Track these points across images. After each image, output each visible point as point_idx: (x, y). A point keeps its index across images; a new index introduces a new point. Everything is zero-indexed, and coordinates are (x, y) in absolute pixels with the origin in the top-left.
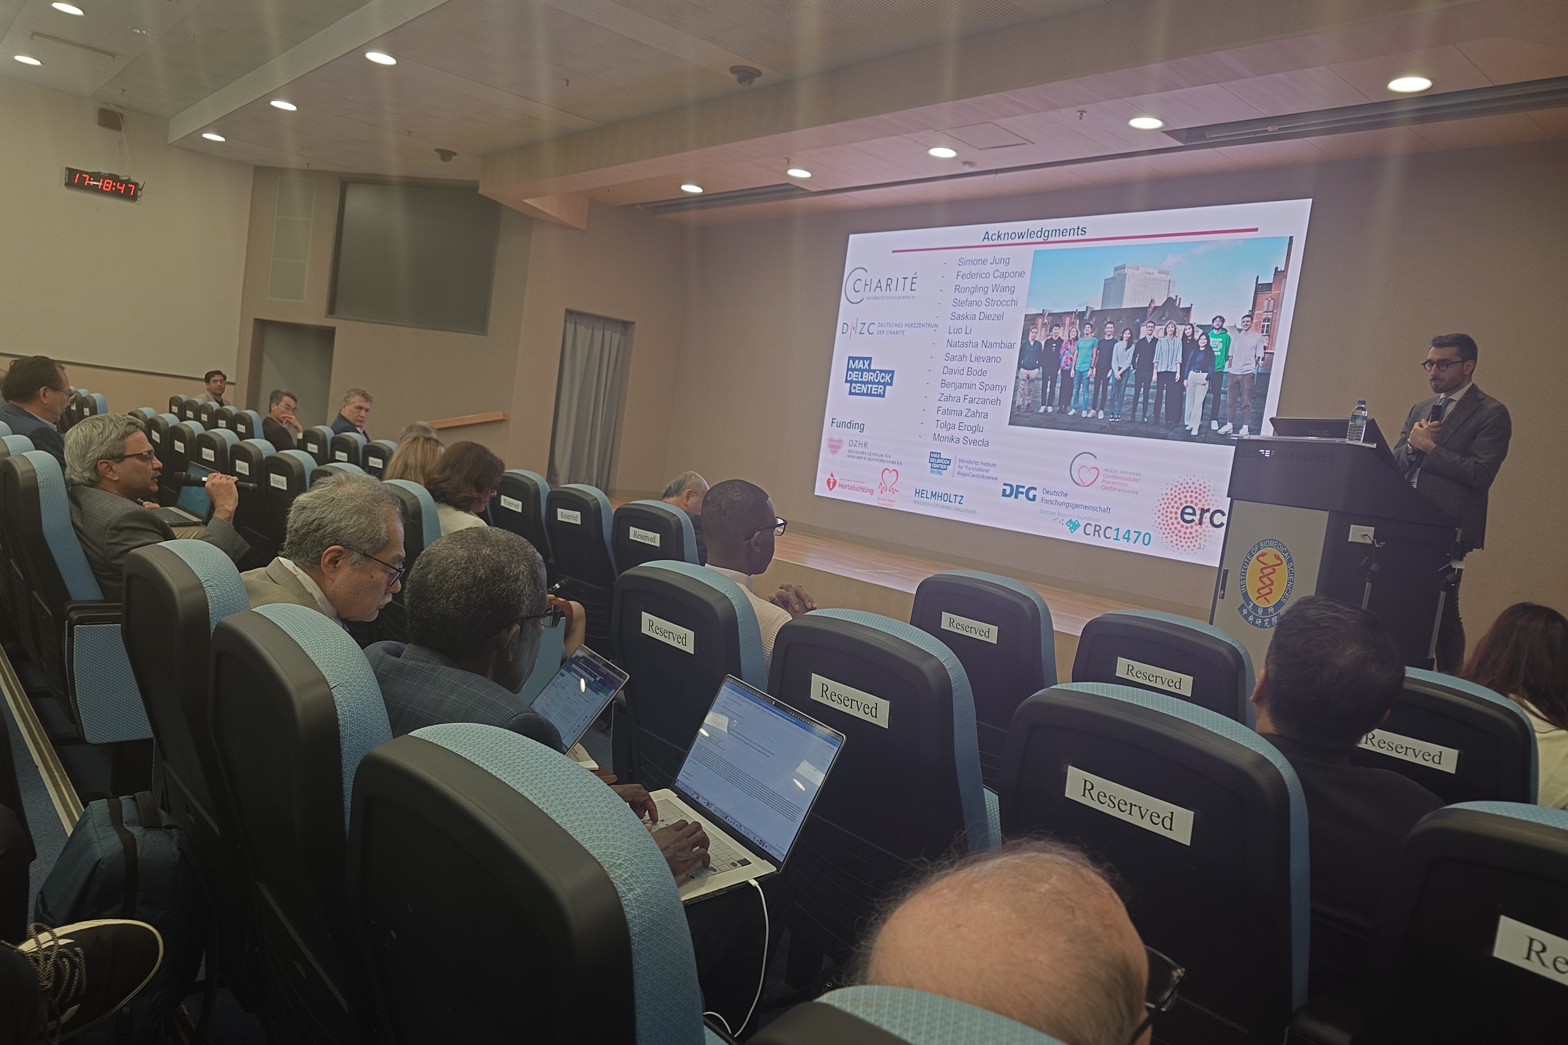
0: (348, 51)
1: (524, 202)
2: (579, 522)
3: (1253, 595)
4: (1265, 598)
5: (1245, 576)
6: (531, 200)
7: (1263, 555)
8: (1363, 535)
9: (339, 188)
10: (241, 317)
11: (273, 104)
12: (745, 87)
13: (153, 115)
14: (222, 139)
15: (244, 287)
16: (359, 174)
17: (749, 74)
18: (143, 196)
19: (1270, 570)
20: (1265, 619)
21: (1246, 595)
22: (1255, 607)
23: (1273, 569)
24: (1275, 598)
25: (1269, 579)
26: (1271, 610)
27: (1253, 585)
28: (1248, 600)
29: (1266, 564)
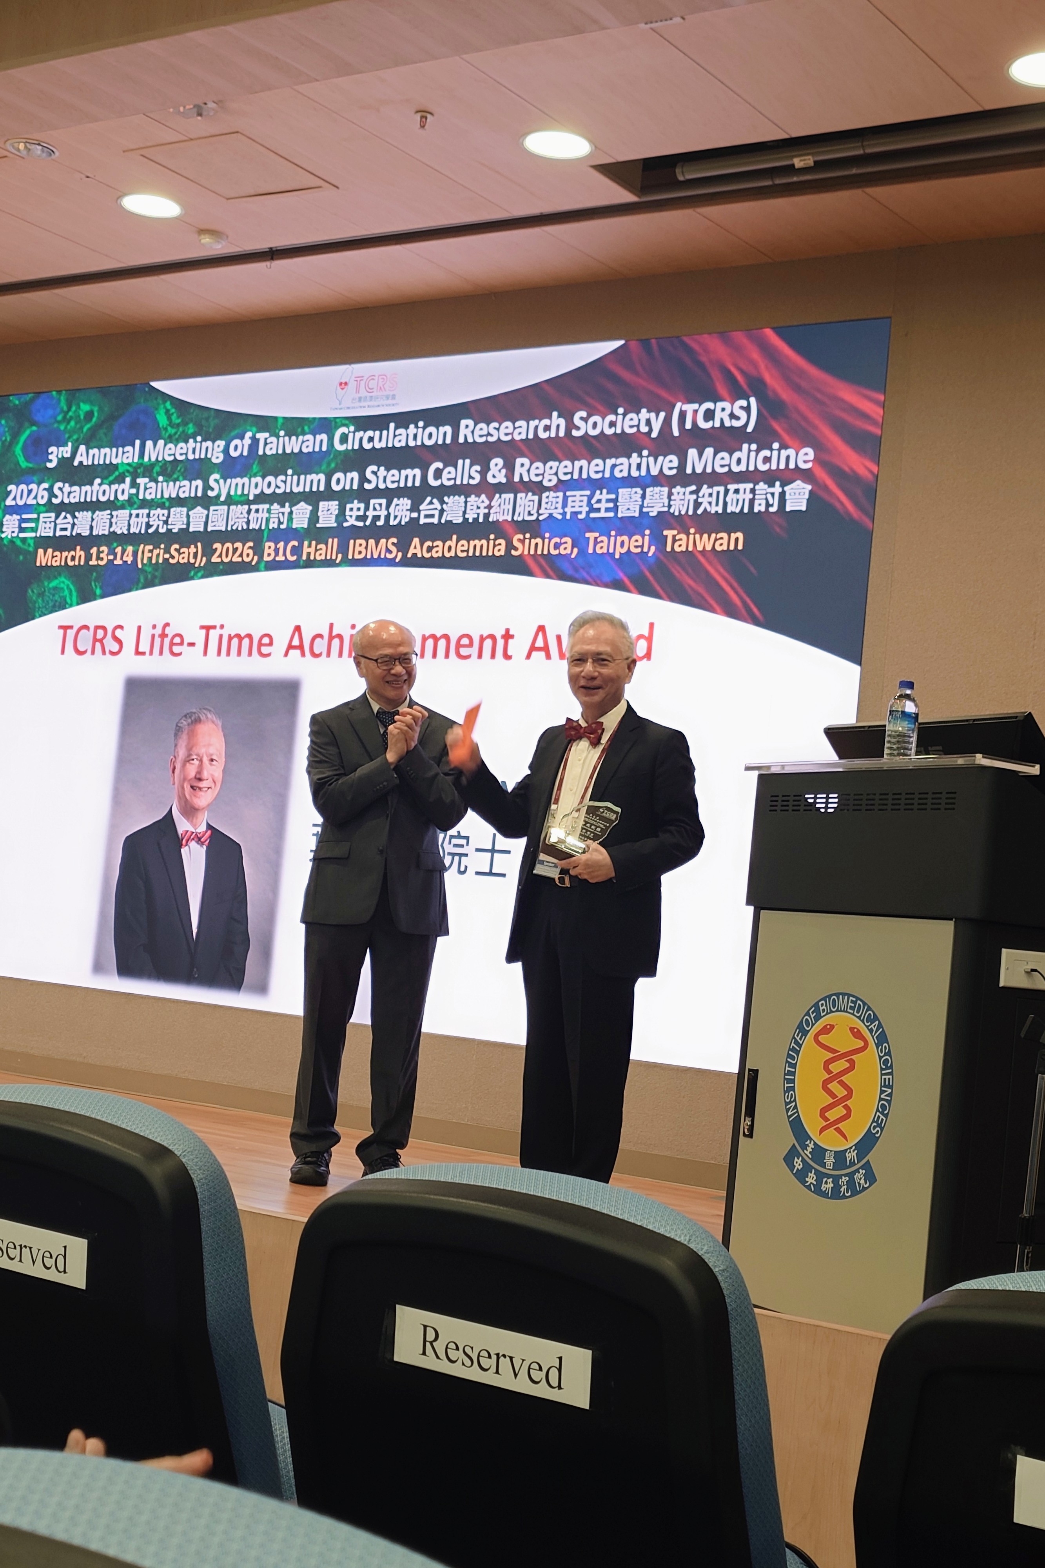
3: (812, 1124)
4: (839, 1130)
5: (793, 1081)
7: (827, 1029)
8: (1033, 970)
19: (842, 1064)
20: (841, 1176)
21: (797, 1126)
22: (819, 1153)
23: (852, 1064)
24: (856, 1131)
25: (843, 1084)
26: (851, 1155)
27: (811, 1100)
28: (802, 1136)
29: (834, 1051)
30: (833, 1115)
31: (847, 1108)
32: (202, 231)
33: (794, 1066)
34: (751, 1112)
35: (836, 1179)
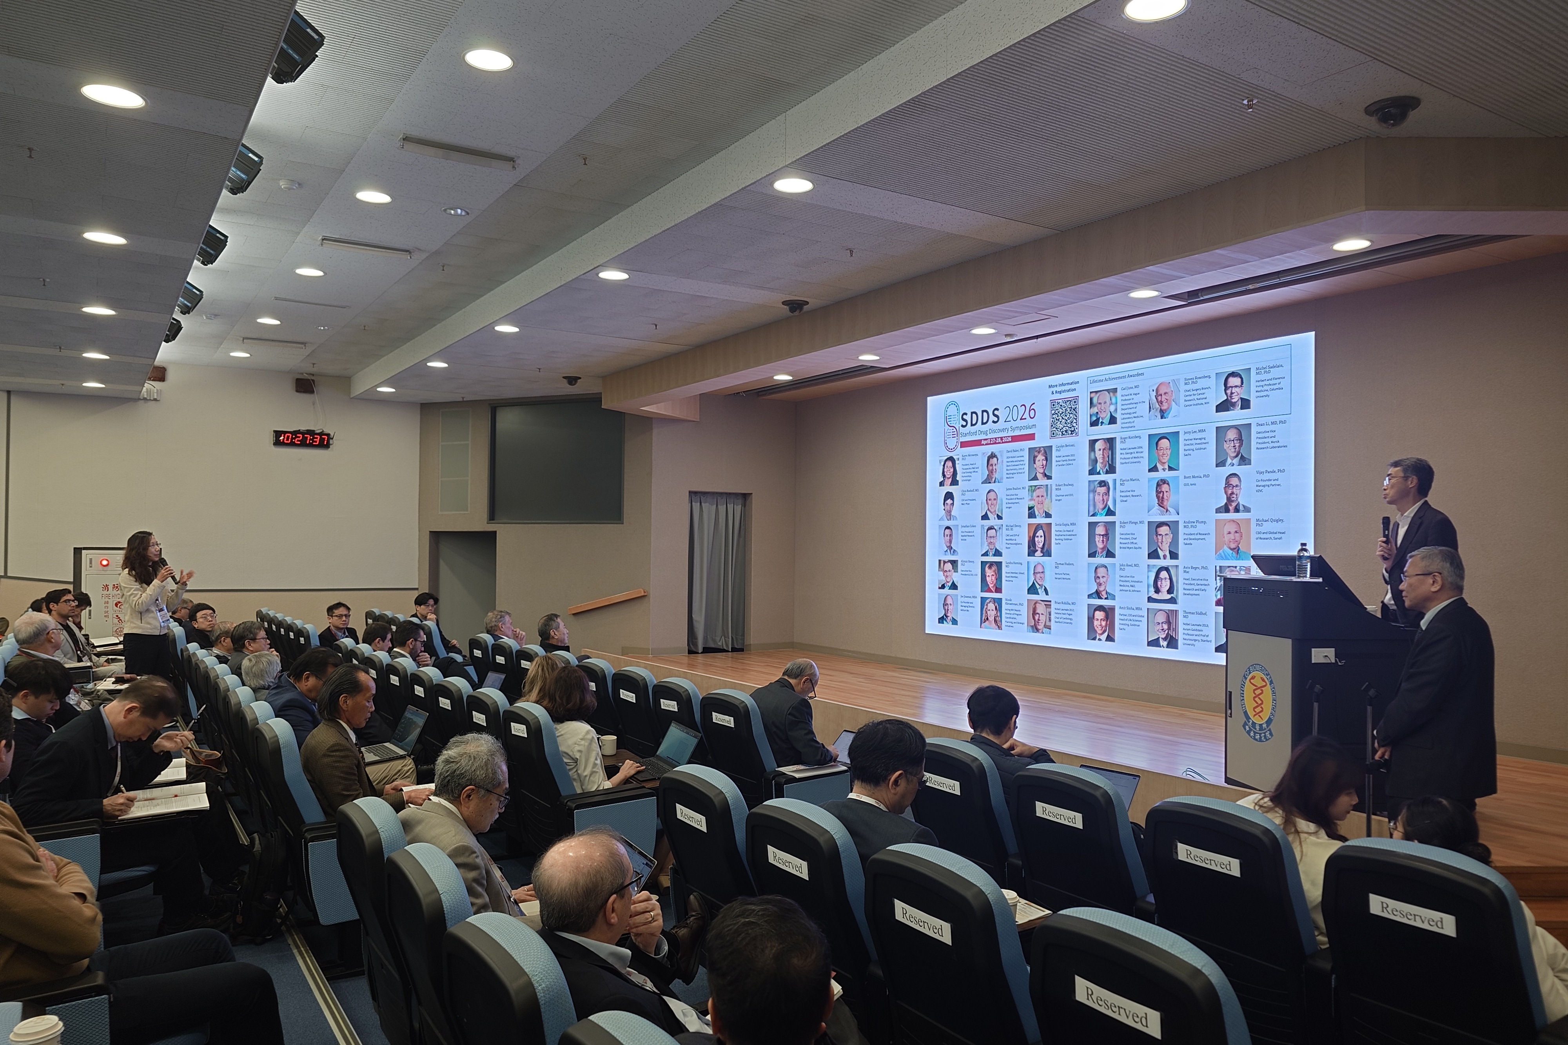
0: (482, 327)
1: (643, 410)
2: (676, 710)
3: (1251, 714)
4: (1259, 716)
5: (1243, 697)
6: (648, 407)
7: (1253, 678)
8: (1325, 656)
9: (490, 413)
10: (419, 531)
11: (429, 364)
12: (797, 313)
13: (339, 377)
14: (394, 390)
15: (419, 506)
16: (506, 399)
17: (798, 304)
18: (334, 443)
19: (1259, 691)
20: (1261, 733)
21: (1246, 713)
22: (1254, 724)
23: (1263, 691)
24: (1265, 716)
25: (1259, 698)
26: (1264, 726)
27: (1249, 705)
28: (1248, 717)
29: (1256, 686)
30: (1259, 709)
31: (1262, 707)
32: (1006, 335)
33: (1243, 691)
34: (1230, 708)
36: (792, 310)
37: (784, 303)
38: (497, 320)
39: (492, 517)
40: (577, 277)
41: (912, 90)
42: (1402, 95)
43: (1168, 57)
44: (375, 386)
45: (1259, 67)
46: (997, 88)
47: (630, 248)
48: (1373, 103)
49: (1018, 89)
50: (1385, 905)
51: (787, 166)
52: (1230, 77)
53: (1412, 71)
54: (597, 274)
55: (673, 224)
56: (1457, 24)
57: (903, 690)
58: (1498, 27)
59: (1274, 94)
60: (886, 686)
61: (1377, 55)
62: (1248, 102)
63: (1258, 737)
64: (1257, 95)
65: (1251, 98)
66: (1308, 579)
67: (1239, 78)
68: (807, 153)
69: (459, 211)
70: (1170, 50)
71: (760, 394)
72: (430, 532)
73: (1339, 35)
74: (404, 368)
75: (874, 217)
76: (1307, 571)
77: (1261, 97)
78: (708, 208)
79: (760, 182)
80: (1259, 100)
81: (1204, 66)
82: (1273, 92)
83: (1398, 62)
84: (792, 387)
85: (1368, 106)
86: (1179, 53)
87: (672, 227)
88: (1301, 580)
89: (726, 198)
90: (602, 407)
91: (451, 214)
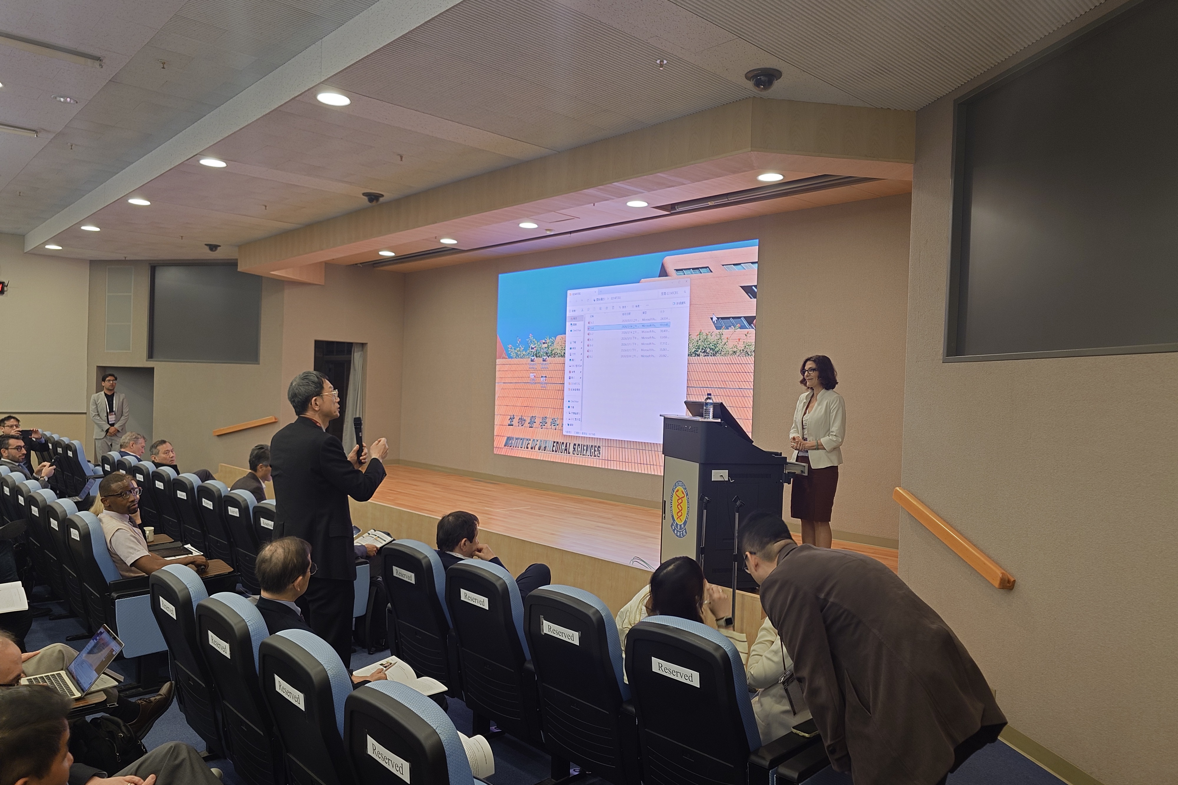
0: (116, 199)
1: (272, 274)
3: (675, 517)
4: (680, 519)
5: (672, 505)
6: (277, 272)
7: (677, 491)
8: (721, 476)
9: (150, 271)
10: (88, 366)
11: (83, 228)
12: (374, 203)
13: (13, 234)
14: (60, 248)
15: (88, 345)
16: (163, 260)
17: (374, 196)
18: (9, 290)
19: (680, 501)
21: (673, 516)
22: (677, 524)
23: (682, 500)
24: (683, 518)
25: (680, 506)
26: (683, 526)
27: (675, 510)
28: (674, 520)
29: (679, 497)
30: (680, 514)
31: (682, 513)
32: (546, 230)
33: (672, 500)
34: (665, 513)
35: (680, 532)
36: (371, 200)
37: (364, 194)
38: (127, 194)
39: (151, 356)
40: (182, 163)
41: (403, 29)
42: (768, 67)
43: (589, 21)
44: (42, 243)
45: (659, 36)
46: (467, 33)
47: (218, 141)
48: (749, 72)
49: (484, 36)
50: (660, 666)
51: (322, 83)
52: (640, 41)
53: (769, 50)
54: (198, 161)
55: (247, 124)
56: (789, 17)
57: (467, 497)
58: (818, 22)
59: (677, 58)
60: (454, 494)
61: (741, 35)
62: (660, 62)
63: (678, 534)
64: (665, 57)
65: (662, 59)
66: (711, 419)
67: (647, 43)
68: (335, 73)
69: (68, 99)
70: (590, 16)
71: (375, 265)
72: (97, 366)
73: (709, 16)
74: (62, 230)
75: (409, 130)
76: (709, 414)
77: (669, 59)
78: (271, 112)
79: (305, 94)
80: (668, 62)
81: (618, 31)
82: (676, 56)
83: (757, 41)
84: (397, 261)
85: (747, 73)
86: (597, 19)
87: (246, 126)
88: (706, 420)
89: (281, 106)
90: (239, 270)
91: (61, 102)
